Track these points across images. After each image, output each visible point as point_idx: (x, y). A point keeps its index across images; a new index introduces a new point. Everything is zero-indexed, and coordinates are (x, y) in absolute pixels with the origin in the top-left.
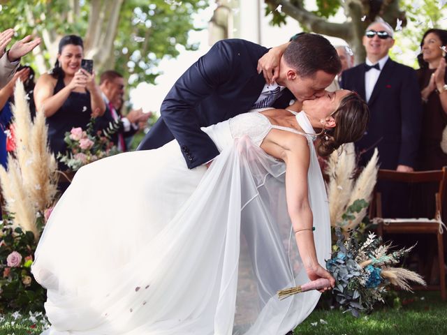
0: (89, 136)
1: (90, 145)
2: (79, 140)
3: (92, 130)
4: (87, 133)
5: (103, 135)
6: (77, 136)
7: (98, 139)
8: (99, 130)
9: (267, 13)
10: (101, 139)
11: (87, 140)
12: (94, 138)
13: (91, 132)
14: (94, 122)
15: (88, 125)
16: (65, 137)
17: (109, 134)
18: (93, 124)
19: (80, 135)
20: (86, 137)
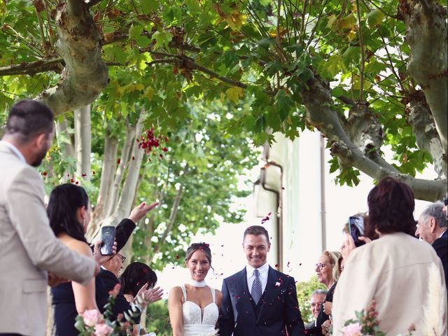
0: (107, 321)
1: (109, 331)
2: (94, 326)
3: (111, 313)
4: (105, 317)
5: (124, 320)
6: (91, 320)
7: (118, 324)
8: (120, 313)
9: (332, 170)
10: (122, 324)
11: (105, 326)
12: (114, 323)
13: (109, 315)
14: (113, 303)
15: (106, 306)
16: (75, 322)
17: (132, 318)
18: (111, 305)
19: (95, 319)
20: (102, 322)
